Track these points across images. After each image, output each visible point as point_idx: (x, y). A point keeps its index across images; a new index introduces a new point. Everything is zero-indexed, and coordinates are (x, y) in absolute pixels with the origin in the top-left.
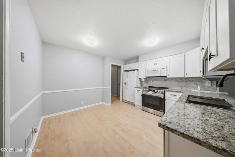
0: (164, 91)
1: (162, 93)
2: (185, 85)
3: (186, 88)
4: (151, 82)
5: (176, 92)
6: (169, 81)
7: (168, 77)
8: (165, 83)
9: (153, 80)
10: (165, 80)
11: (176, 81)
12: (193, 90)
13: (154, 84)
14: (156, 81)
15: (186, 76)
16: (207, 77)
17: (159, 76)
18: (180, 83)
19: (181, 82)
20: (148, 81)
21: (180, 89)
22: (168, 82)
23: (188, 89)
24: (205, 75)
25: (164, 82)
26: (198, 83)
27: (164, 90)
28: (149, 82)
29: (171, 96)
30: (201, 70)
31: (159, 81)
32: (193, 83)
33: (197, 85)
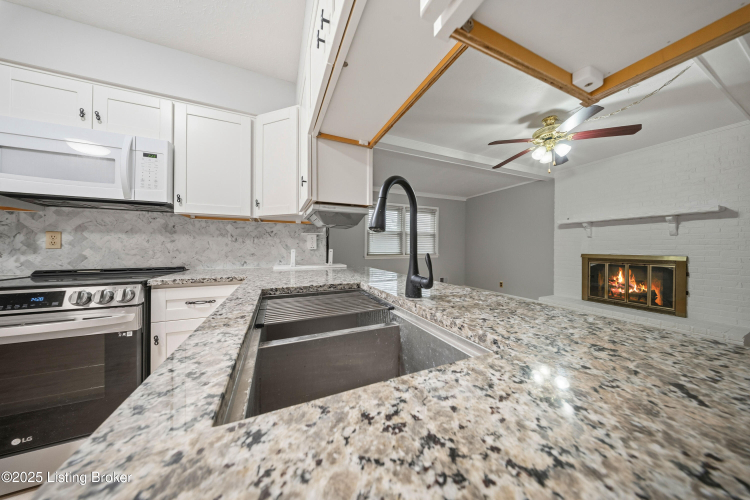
0: (147, 290)
1: (126, 304)
2: (253, 251)
3: (256, 263)
4: (66, 238)
5: (215, 281)
6: (188, 232)
7: (178, 209)
8: (169, 246)
9: (80, 228)
10: (170, 230)
11: (222, 235)
12: (277, 268)
13: (87, 252)
14: (109, 231)
15: (258, 214)
16: (322, 208)
17: (121, 197)
18: (236, 244)
19: (240, 240)
20: (31, 233)
21: (238, 267)
22: (183, 241)
23: (263, 265)
24: (315, 199)
25: (160, 238)
26: (289, 241)
27: (145, 284)
28: (43, 241)
29: (186, 307)
30: (305, 179)
31: (131, 231)
32: (278, 241)
33: (287, 248)
